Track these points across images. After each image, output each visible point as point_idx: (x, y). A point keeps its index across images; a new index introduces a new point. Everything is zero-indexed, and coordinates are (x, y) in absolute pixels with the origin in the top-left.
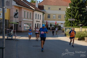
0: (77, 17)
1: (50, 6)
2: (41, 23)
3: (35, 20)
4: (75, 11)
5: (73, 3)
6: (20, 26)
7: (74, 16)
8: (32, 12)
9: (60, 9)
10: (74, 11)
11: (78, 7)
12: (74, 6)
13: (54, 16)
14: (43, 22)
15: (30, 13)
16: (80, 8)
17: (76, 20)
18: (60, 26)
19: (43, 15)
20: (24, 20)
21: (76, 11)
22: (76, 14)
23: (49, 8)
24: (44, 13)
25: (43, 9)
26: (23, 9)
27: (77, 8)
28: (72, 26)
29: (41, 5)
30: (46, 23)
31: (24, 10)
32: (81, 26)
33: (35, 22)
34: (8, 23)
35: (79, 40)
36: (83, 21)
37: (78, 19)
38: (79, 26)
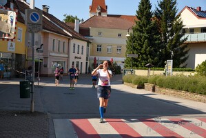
0: (145, 50)
1: (101, 30)
2: (83, 60)
3: (72, 56)
4: (142, 40)
5: (140, 26)
6: (46, 66)
7: (141, 50)
8: (66, 41)
9: (120, 35)
10: (140, 41)
11: (147, 33)
12: (141, 31)
13: (109, 47)
14: (87, 59)
15: (64, 42)
16: (150, 36)
17: (144, 56)
18: (119, 67)
19: (88, 46)
20: (53, 54)
21: (144, 41)
22: (144, 46)
23: (100, 33)
24: (89, 42)
25: (88, 35)
26: (50, 36)
27: (145, 35)
28: (137, 66)
29: (85, 26)
30: (93, 62)
31: (52, 37)
32: (150, 66)
33: (72, 59)
34: (23, 60)
35: (139, 88)
36: (156, 58)
37: (147, 55)
38: (147, 67)
